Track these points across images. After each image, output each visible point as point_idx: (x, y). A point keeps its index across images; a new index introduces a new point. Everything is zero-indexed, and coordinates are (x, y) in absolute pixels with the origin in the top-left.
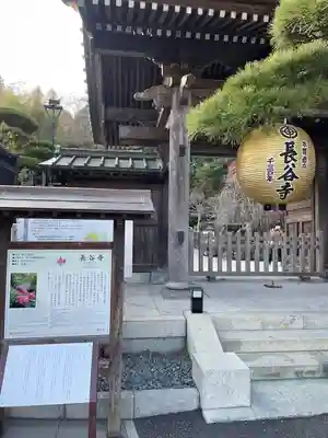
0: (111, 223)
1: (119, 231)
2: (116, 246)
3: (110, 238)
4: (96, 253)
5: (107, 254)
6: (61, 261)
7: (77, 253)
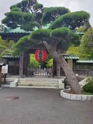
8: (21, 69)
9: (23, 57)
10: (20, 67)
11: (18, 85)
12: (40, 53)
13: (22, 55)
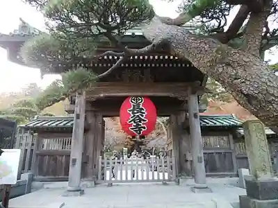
8: (74, 161)
9: (82, 121)
10: (72, 157)
12: (137, 107)
13: (78, 116)
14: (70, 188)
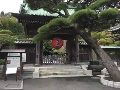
0: (20, 54)
1: (21, 55)
2: (21, 57)
3: (20, 56)
4: (18, 57)
5: (20, 57)
6: (14, 58)
7: (16, 57)
8: (38, 56)
10: (36, 54)
11: (40, 75)
14: (36, 64)
